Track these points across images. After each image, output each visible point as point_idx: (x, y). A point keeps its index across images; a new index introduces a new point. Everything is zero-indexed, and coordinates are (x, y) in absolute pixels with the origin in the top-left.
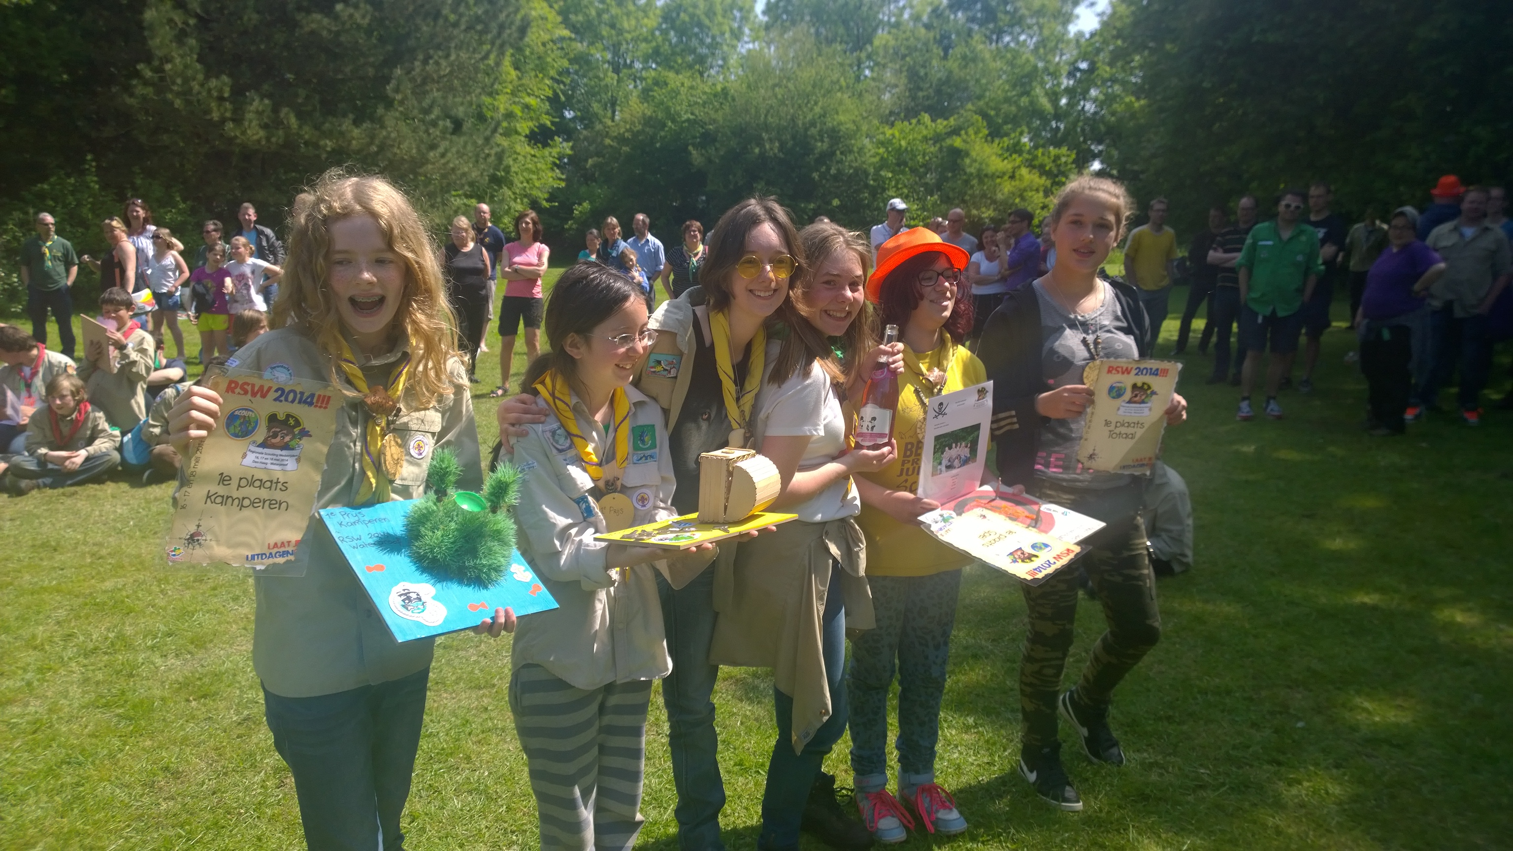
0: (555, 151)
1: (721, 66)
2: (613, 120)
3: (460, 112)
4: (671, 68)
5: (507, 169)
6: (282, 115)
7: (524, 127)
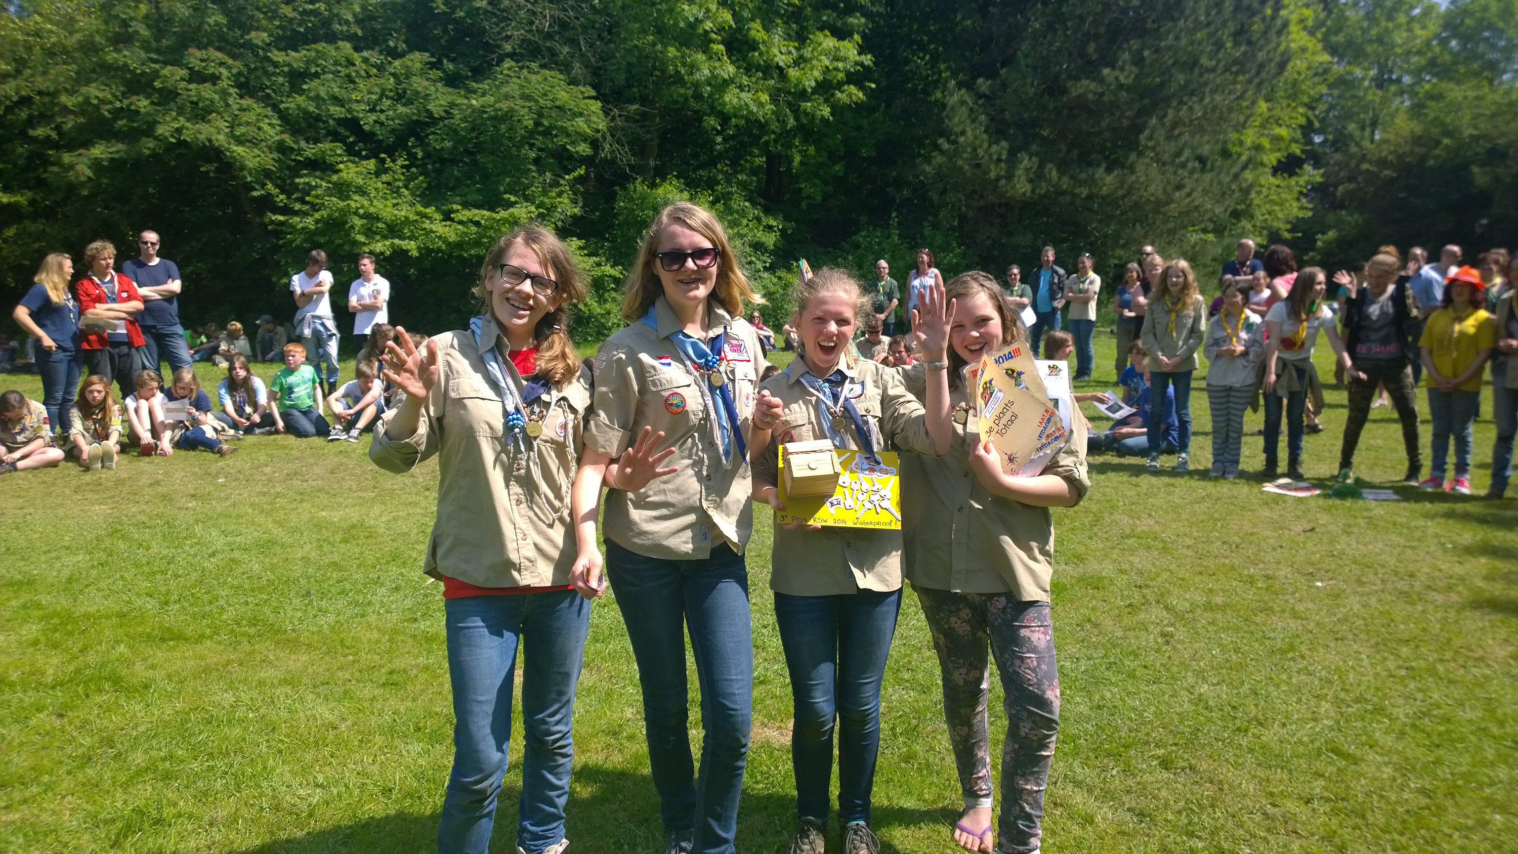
0: (1302, 180)
3: (1207, 150)
4: (1450, 79)
5: (1250, 204)
6: (1046, 170)
7: (1271, 158)
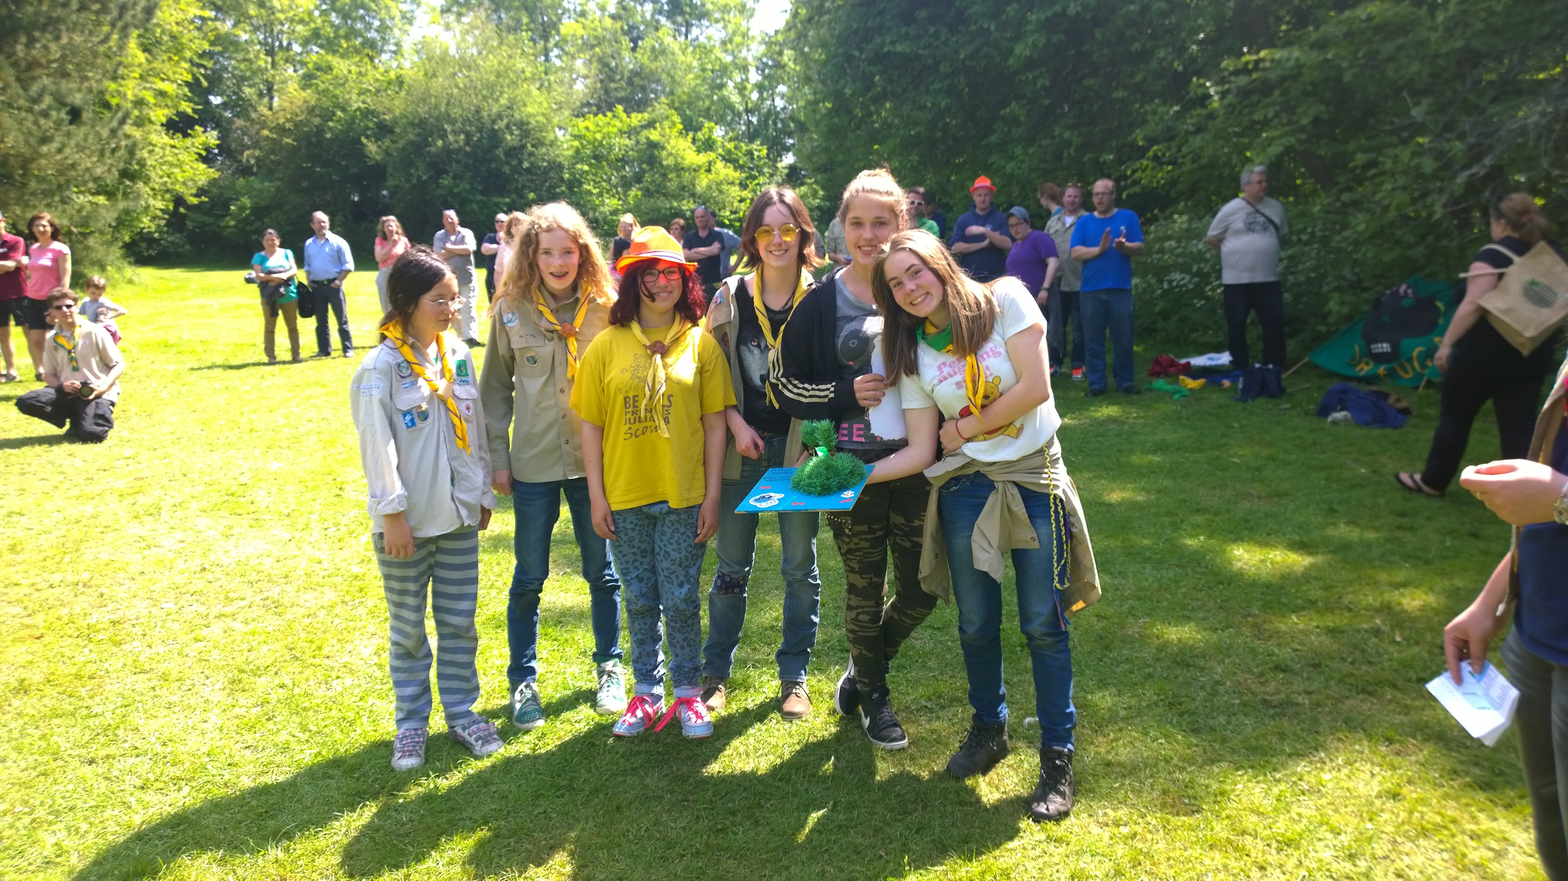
0: (198, 142)
1: (395, 52)
2: (271, 108)
3: (77, 99)
4: (335, 52)
5: (142, 163)
7: (160, 115)
